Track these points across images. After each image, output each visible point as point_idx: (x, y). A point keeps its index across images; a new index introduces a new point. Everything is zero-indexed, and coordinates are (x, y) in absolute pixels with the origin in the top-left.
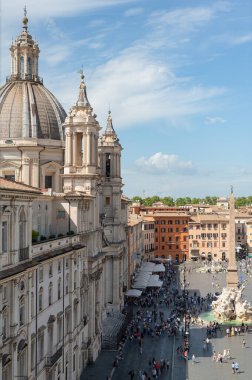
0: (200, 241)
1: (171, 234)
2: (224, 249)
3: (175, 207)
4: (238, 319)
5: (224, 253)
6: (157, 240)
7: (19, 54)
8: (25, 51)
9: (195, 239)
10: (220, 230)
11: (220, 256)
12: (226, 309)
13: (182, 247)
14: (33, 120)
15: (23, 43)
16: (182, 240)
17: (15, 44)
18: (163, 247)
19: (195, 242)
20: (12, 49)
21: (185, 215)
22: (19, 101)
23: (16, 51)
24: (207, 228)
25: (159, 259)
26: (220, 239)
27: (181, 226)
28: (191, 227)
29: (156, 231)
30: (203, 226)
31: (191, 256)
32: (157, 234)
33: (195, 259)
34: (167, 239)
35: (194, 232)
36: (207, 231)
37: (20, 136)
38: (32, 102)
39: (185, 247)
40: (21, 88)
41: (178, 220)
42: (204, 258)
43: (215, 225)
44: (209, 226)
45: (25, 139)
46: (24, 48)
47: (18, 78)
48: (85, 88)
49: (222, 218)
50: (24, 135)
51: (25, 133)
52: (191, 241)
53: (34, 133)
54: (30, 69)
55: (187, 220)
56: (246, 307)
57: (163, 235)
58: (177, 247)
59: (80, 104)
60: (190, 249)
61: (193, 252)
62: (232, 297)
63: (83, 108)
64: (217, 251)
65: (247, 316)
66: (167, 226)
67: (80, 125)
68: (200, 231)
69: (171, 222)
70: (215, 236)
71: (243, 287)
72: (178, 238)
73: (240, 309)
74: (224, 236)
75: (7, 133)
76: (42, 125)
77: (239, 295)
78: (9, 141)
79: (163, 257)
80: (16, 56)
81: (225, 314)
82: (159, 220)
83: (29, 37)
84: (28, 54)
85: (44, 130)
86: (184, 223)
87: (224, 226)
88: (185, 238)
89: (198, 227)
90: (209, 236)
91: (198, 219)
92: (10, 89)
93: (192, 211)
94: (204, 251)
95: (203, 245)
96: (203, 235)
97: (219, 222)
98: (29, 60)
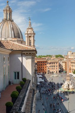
0: (50, 68)
1: (41, 66)
2: (57, 70)
3: (42, 58)
4: (70, 90)
5: (57, 71)
6: (38, 68)
7: (6, 12)
8: (8, 11)
9: (48, 67)
10: (55, 65)
11: (56, 72)
12: (67, 87)
13: (45, 70)
14: (13, 32)
15: (7, 9)
16: (45, 67)
17: (5, 9)
18: (40, 70)
19: (48, 68)
20: (4, 11)
21: (46, 60)
22: (8, 26)
23: (5, 11)
24: (52, 64)
25: (39, 73)
26: (56, 67)
27: (44, 64)
28: (47, 64)
29: (37, 65)
30: (51, 63)
31: (47, 72)
32: (38, 66)
33: (48, 73)
34: (41, 67)
35: (48, 65)
36: (52, 65)
37: (9, 37)
38: (12, 27)
39: (46, 70)
40: (8, 23)
41: (44, 62)
42: (51, 73)
43: (54, 63)
44: (53, 63)
45: (11, 38)
46: (8, 10)
47: (6, 19)
48: (30, 23)
49: (56, 61)
50: (10, 37)
51: (10, 36)
52: (47, 68)
53: (13, 36)
54: (10, 17)
55: (46, 62)
56: (73, 86)
57: (40, 66)
58: (44, 70)
59: (29, 27)
60: (47, 70)
61: (48, 71)
62: (69, 84)
63: (30, 29)
64: (55, 71)
65: (73, 89)
66: (40, 64)
67: (30, 34)
68: (50, 65)
69: (42, 62)
70: (54, 66)
71: (71, 80)
72: (44, 67)
73: (71, 87)
74: (57, 66)
75: (5, 36)
76: (15, 34)
77: (70, 83)
78: (6, 39)
79: (40, 73)
80: (5, 13)
81: (67, 88)
82: (38, 62)
83: (9, 7)
84: (9, 12)
85: (16, 35)
86: (45, 63)
87: (57, 63)
88: (46, 67)
89: (49, 64)
90: (52, 66)
91: (49, 61)
92: (4, 23)
93: (47, 59)
94: (51, 71)
95: (51, 69)
96: (51, 66)
97: (55, 62)
98: (9, 14)
